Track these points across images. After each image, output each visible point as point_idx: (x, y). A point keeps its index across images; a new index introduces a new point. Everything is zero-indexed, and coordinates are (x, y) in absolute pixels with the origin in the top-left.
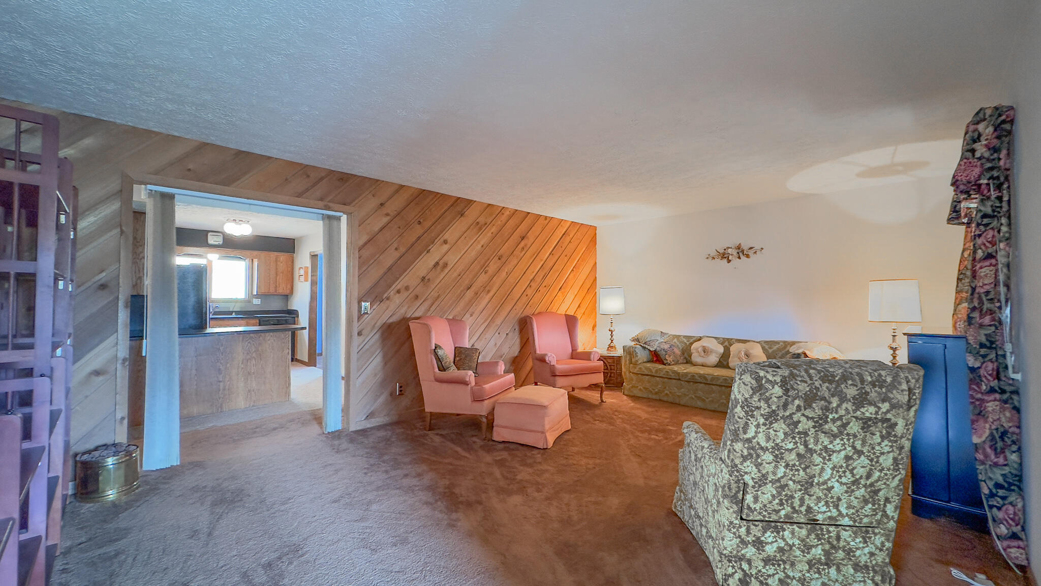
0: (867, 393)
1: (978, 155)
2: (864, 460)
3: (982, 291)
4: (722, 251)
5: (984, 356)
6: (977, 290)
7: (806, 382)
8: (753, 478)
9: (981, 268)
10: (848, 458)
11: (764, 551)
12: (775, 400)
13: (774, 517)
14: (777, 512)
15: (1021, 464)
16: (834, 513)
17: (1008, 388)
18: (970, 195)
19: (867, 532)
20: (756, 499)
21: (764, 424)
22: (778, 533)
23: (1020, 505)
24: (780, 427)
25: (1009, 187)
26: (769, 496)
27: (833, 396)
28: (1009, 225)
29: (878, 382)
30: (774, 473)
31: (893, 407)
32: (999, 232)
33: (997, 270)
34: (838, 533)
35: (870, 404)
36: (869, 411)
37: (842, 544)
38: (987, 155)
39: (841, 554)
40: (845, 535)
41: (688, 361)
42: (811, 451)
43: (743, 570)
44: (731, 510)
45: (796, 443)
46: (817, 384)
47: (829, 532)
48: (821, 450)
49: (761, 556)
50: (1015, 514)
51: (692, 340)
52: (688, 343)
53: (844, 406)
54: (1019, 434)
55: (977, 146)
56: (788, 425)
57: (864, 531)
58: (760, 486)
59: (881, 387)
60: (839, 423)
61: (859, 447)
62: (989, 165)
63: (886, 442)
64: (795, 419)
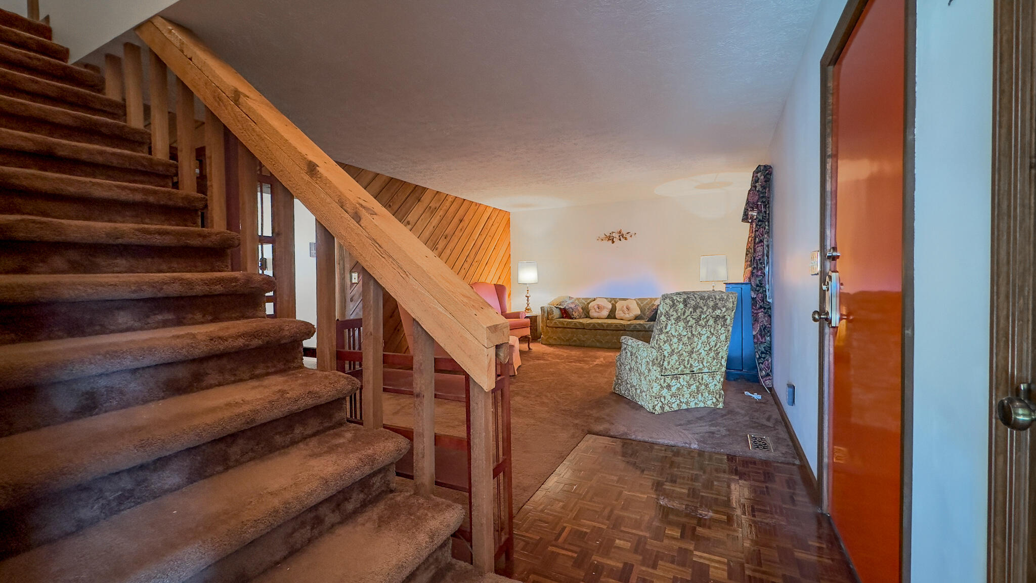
0: (717, 304)
1: (757, 189)
2: (714, 338)
3: (758, 258)
4: (608, 235)
5: (758, 291)
6: (756, 258)
7: (694, 300)
8: (668, 352)
9: (758, 247)
10: (708, 337)
11: (671, 390)
12: (680, 310)
13: (676, 372)
14: (677, 369)
15: (771, 342)
16: (701, 366)
17: (767, 307)
18: (753, 209)
19: (714, 374)
20: (669, 363)
21: (675, 323)
22: (677, 380)
23: (770, 361)
24: (681, 324)
25: (769, 207)
26: (674, 361)
27: (704, 306)
28: (769, 226)
29: (721, 299)
30: (678, 348)
31: (727, 309)
32: (765, 229)
33: (764, 248)
34: (702, 377)
35: (719, 309)
36: (718, 312)
37: (704, 381)
38: (761, 190)
39: (703, 387)
40: (705, 377)
41: (587, 316)
42: (693, 335)
43: (662, 402)
44: (657, 371)
45: (687, 332)
46: (698, 301)
47: (699, 376)
48: (697, 334)
49: (670, 394)
50: (768, 365)
51: (589, 301)
52: (586, 303)
53: (709, 310)
54: (770, 328)
55: (757, 184)
56: (685, 323)
57: (712, 374)
58: (671, 356)
59: (723, 301)
60: (705, 320)
61: (712, 332)
62: (761, 195)
63: (723, 328)
64: (688, 320)
